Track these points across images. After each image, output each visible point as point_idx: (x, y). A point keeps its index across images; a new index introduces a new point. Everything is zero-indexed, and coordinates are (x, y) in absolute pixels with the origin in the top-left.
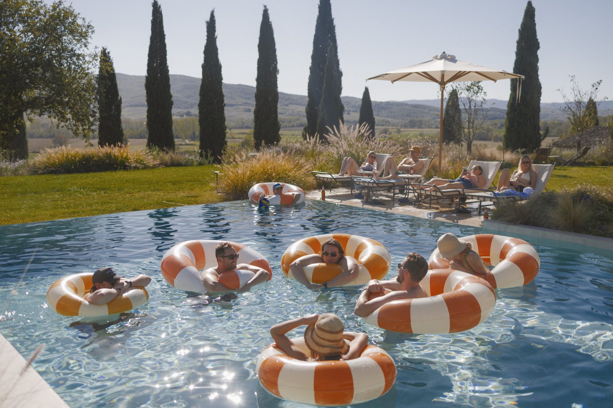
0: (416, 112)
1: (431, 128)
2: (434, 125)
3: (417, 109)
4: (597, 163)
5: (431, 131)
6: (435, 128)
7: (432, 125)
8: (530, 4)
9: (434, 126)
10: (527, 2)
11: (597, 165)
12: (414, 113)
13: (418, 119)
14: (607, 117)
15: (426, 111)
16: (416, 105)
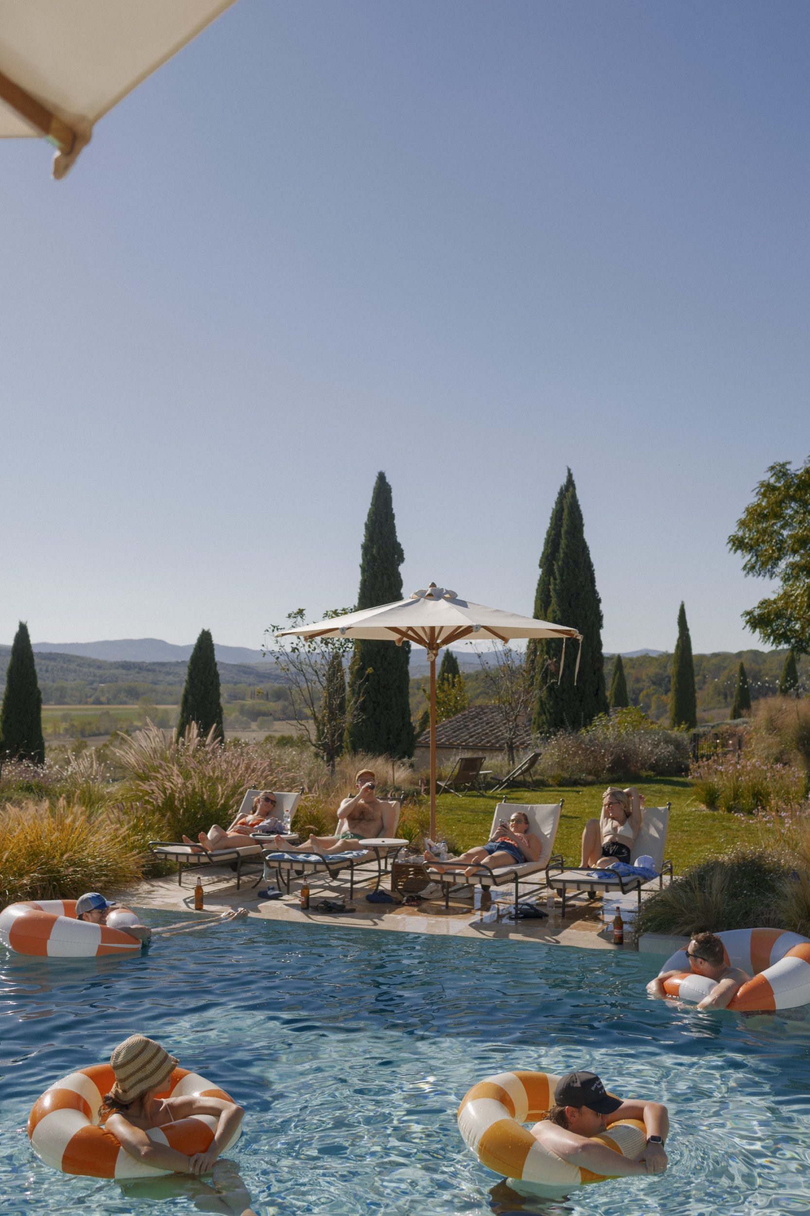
0: (50, 668)
1: (86, 703)
2: (90, 697)
3: (53, 663)
4: (550, 782)
5: (87, 710)
6: (94, 703)
7: (87, 697)
8: (382, 477)
9: (90, 700)
10: (377, 475)
11: (551, 786)
12: (47, 671)
13: (55, 685)
14: (421, 679)
15: (73, 666)
16: (50, 654)
